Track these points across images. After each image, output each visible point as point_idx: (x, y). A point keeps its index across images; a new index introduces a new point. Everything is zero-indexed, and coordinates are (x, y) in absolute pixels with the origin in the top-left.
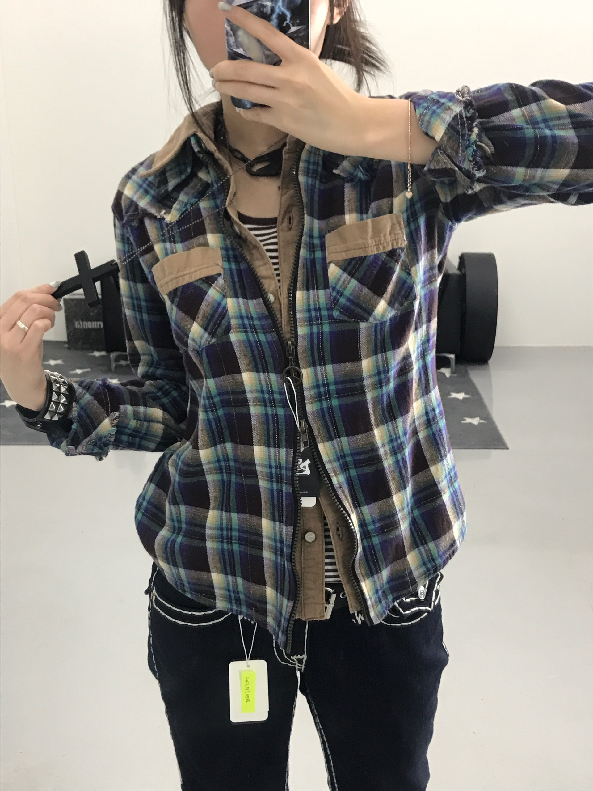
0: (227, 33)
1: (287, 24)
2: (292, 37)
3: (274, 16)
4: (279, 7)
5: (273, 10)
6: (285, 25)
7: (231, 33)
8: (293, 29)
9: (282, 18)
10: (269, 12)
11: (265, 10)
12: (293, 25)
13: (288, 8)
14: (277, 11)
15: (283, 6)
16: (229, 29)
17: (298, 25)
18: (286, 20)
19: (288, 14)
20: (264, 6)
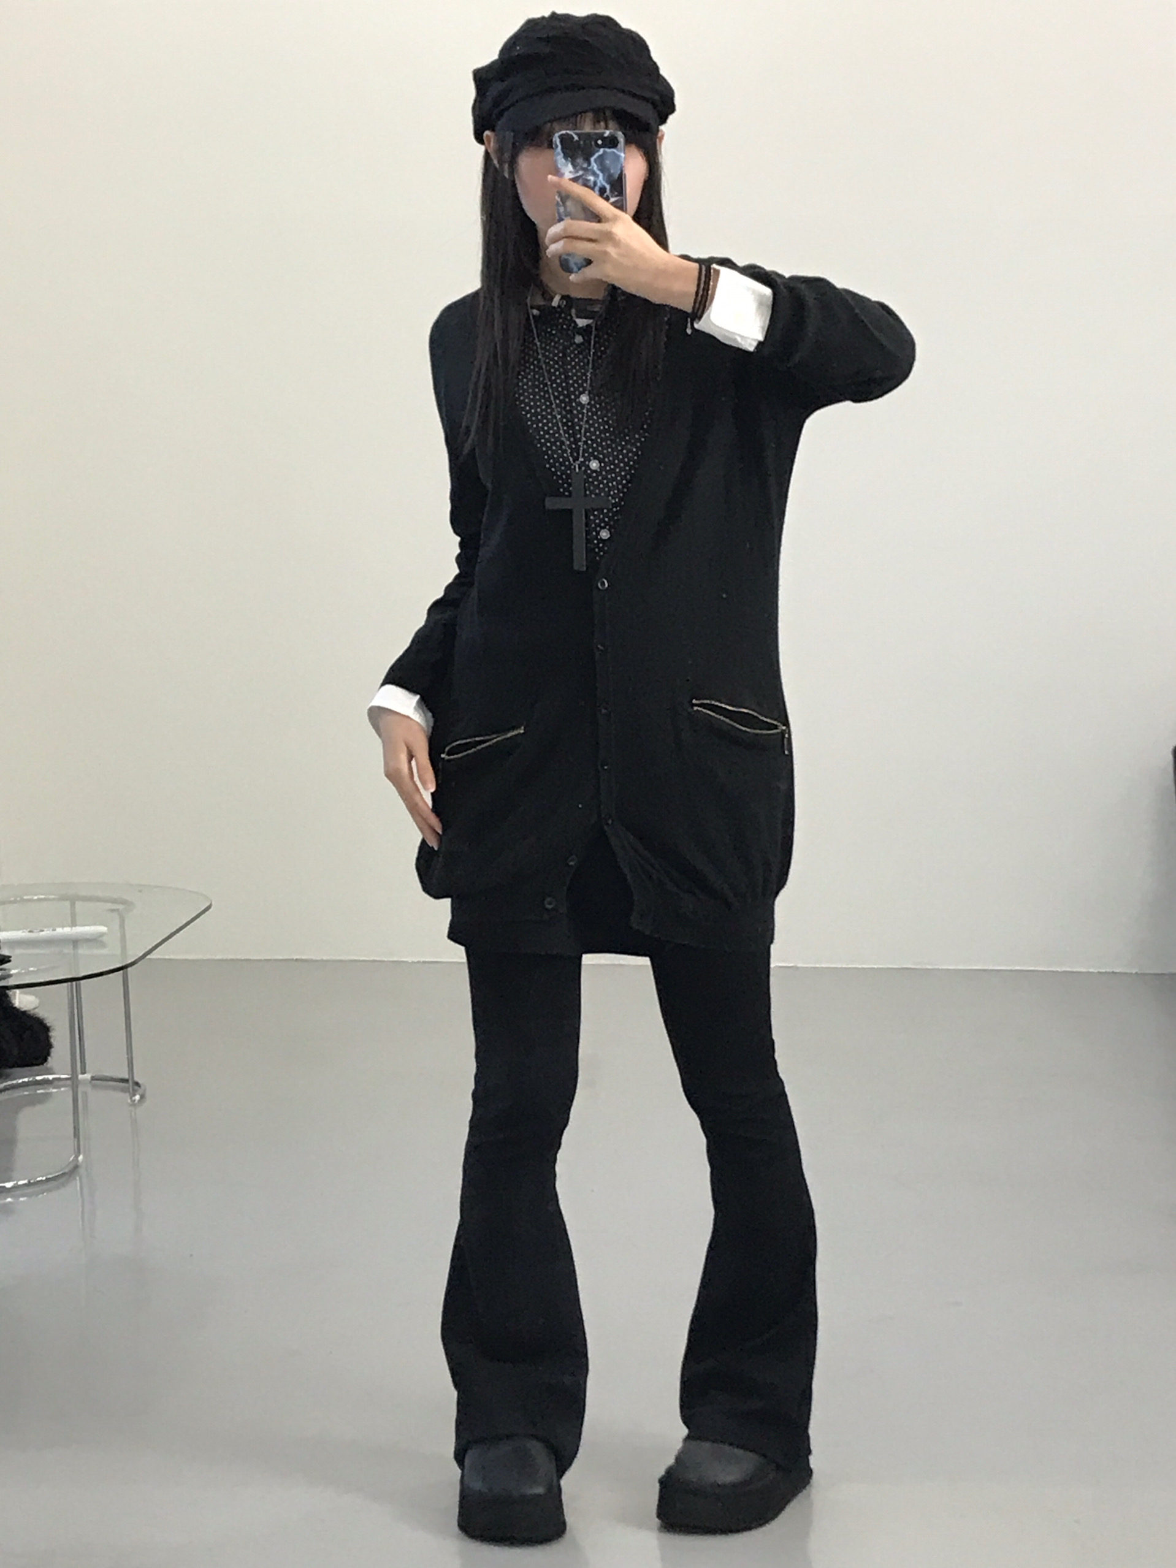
0: (558, 203)
1: (607, 196)
2: (612, 204)
4: (600, 181)
5: (595, 183)
7: (561, 203)
8: (612, 200)
10: (592, 185)
11: (589, 185)
12: (612, 197)
13: (607, 182)
14: (599, 184)
15: (604, 180)
16: (559, 200)
17: (617, 196)
18: (605, 192)
19: (608, 187)
20: (589, 181)
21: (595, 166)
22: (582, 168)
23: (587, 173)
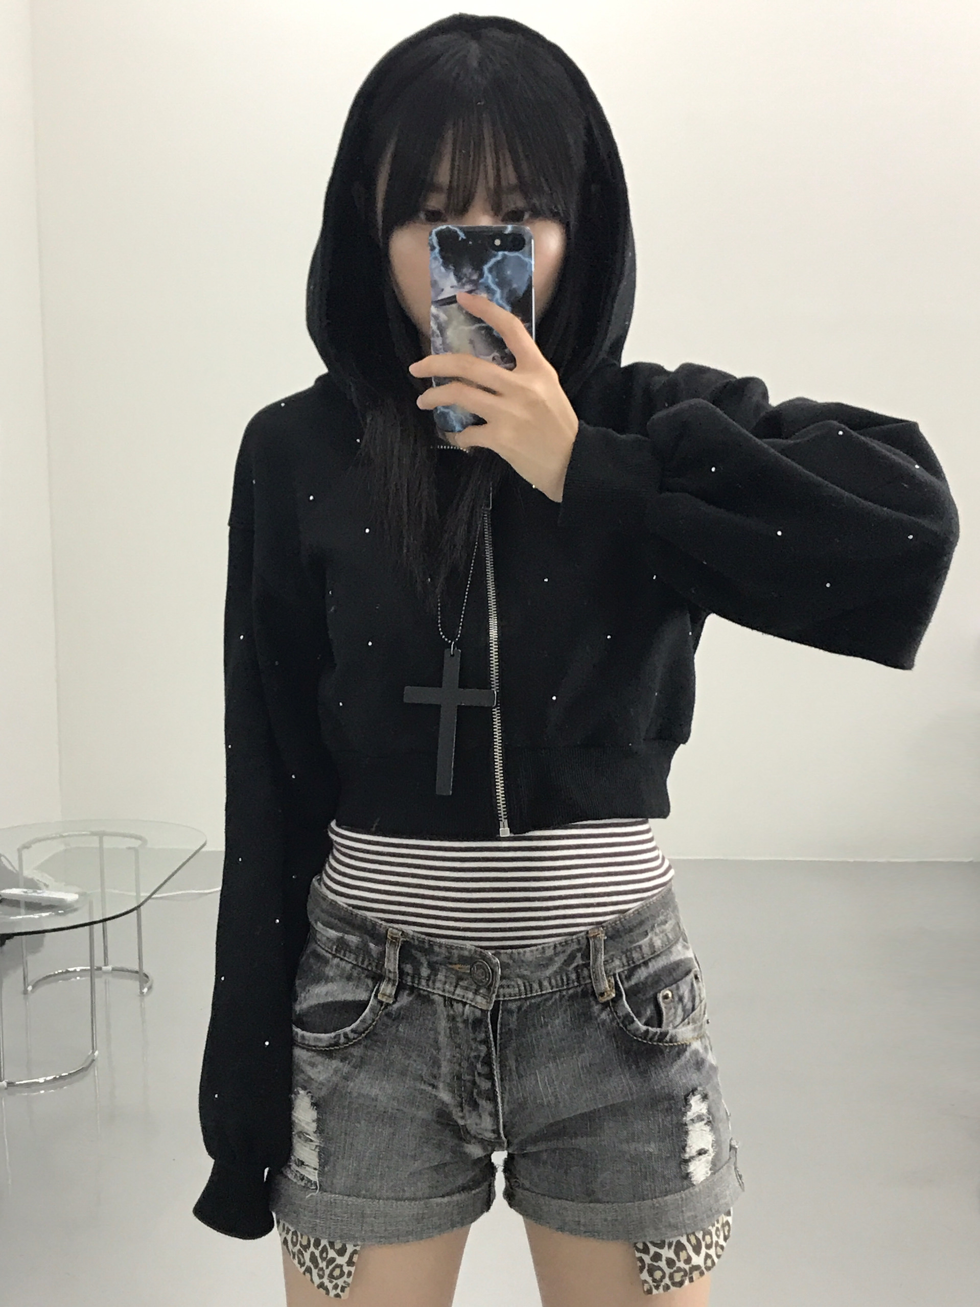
21: (489, 278)
22: (471, 281)
23: (477, 289)
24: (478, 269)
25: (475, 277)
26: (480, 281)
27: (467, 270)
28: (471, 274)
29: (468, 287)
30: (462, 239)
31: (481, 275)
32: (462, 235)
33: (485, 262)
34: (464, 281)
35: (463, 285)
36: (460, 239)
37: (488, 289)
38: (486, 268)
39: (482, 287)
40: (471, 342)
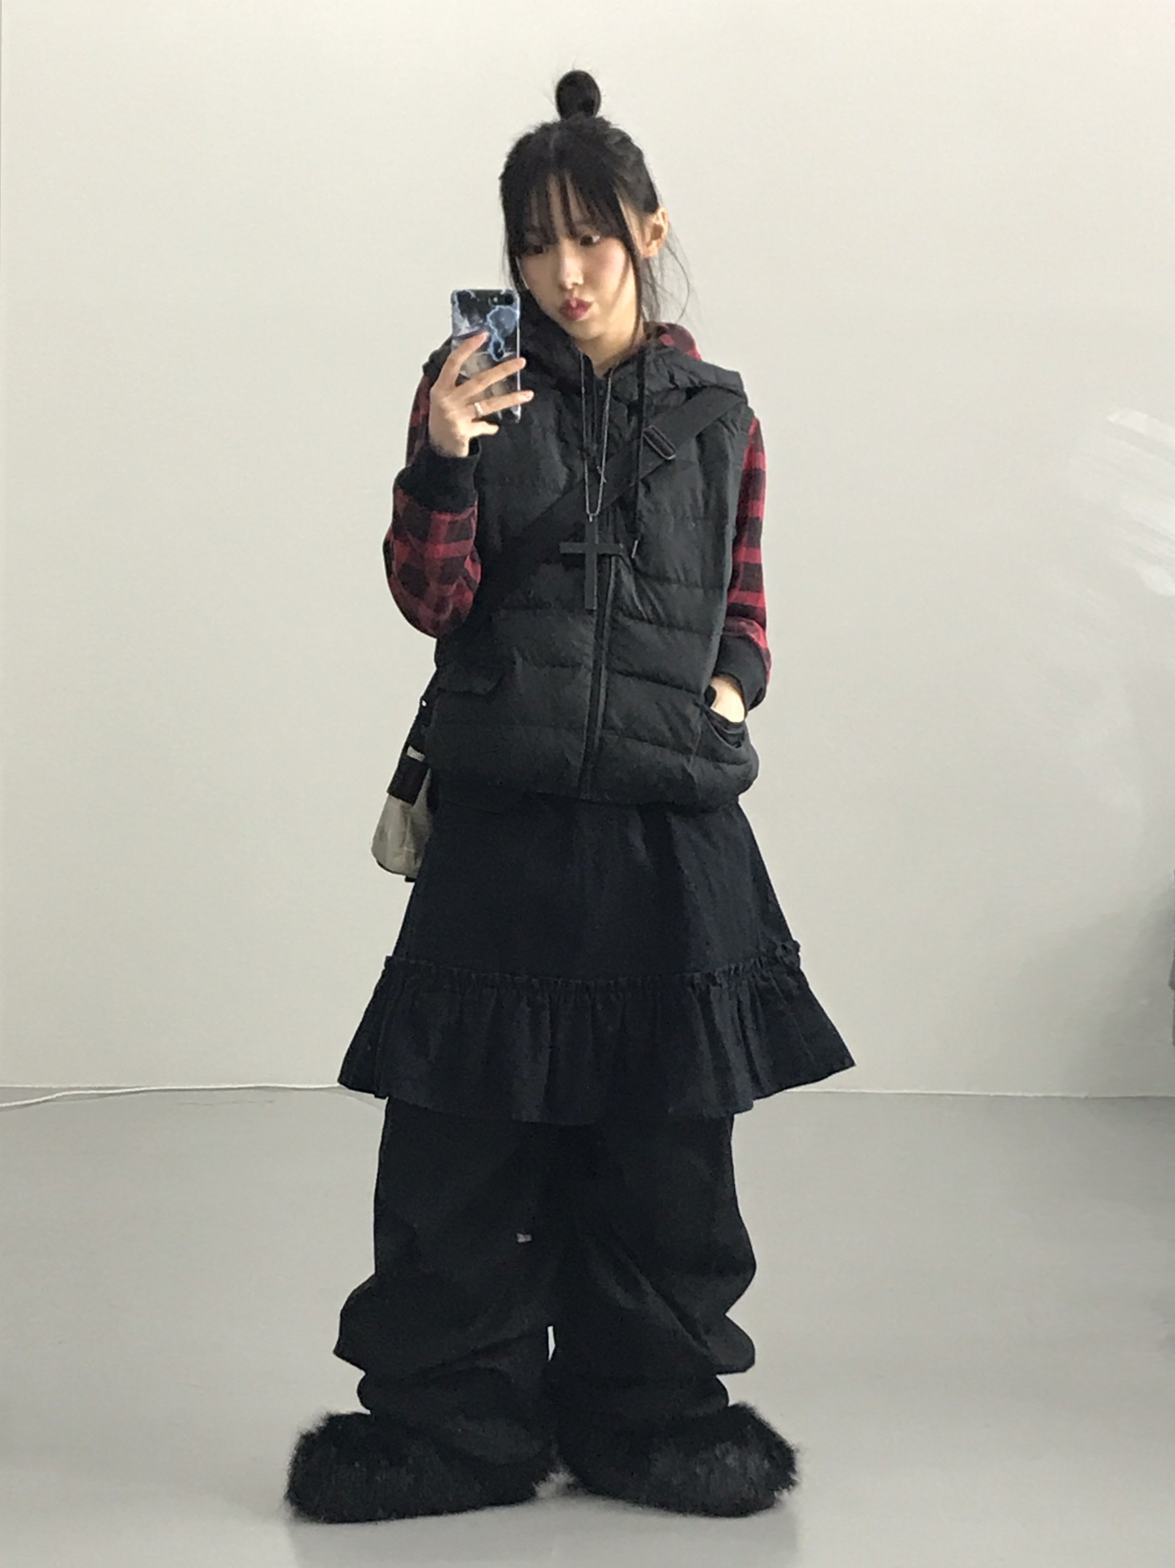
1: (501, 350)
3: (491, 344)
4: (495, 337)
6: (499, 351)
9: (497, 345)
12: (507, 351)
13: (502, 338)
14: (493, 340)
15: (498, 335)
17: (510, 351)
18: (500, 347)
21: (490, 322)
22: (478, 325)
23: (483, 329)
24: (483, 316)
25: (481, 321)
26: (486, 324)
27: (476, 317)
28: (479, 320)
29: (476, 328)
30: (474, 300)
31: (485, 320)
32: (473, 295)
33: (488, 312)
34: (474, 324)
35: (473, 327)
36: (471, 298)
37: (490, 330)
38: (488, 316)
39: (485, 328)
40: (478, 364)
